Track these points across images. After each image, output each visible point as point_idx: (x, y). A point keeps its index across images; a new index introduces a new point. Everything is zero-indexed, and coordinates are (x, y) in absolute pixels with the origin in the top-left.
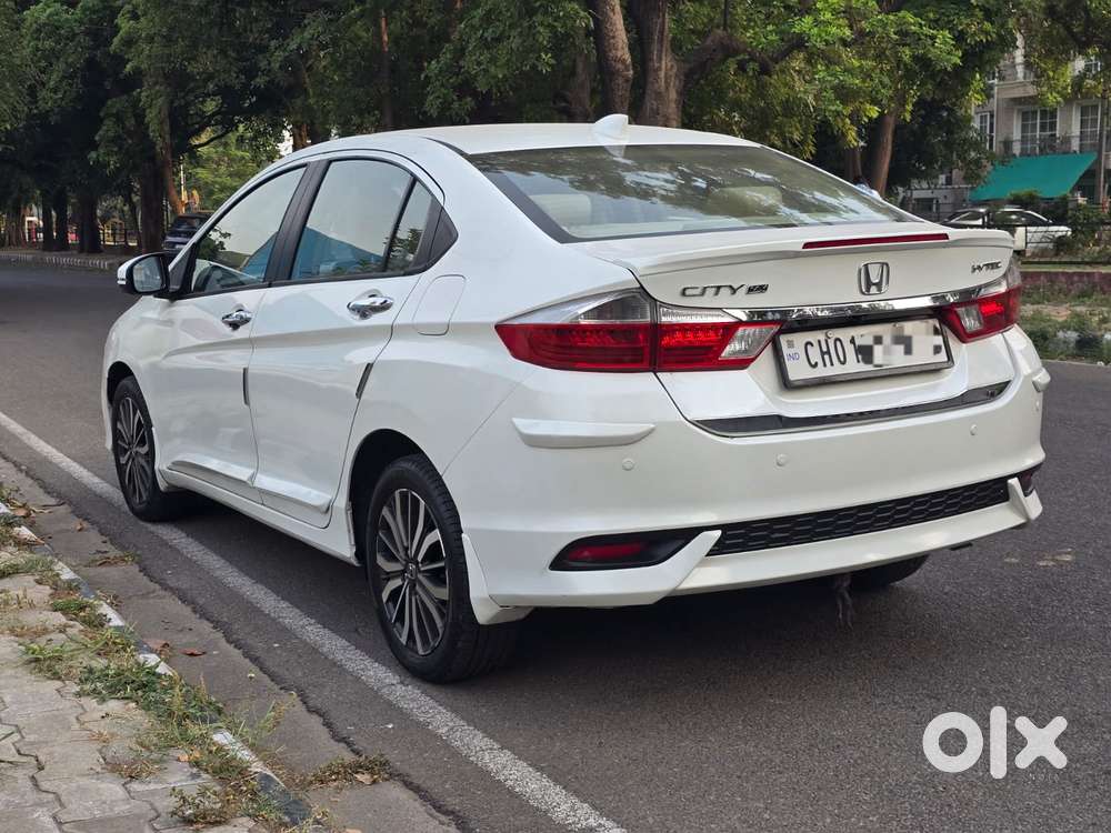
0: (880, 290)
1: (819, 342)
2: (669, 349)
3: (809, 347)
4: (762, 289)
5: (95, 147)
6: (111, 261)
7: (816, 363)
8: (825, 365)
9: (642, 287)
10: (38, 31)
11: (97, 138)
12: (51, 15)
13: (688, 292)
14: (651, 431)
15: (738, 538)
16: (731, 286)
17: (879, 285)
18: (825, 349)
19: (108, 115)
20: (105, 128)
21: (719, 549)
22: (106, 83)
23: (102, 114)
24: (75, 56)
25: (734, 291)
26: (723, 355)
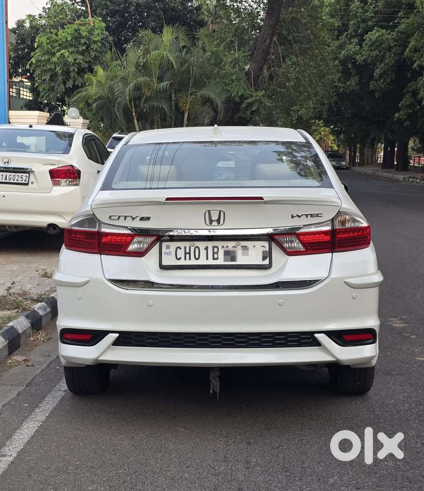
0: (219, 223)
1: (185, 247)
2: (105, 244)
3: (178, 249)
4: (148, 219)
5: (399, 110)
6: (404, 176)
7: (180, 258)
8: (185, 259)
9: (94, 214)
10: (371, 45)
11: (400, 106)
12: (378, 37)
13: (113, 218)
14: (88, 282)
15: (126, 339)
16: (131, 216)
17: (218, 221)
18: (188, 251)
19: (408, 92)
20: (405, 99)
21: (117, 343)
22: (408, 73)
23: (404, 91)
24: (390, 59)
25: (133, 219)
26: (129, 249)
